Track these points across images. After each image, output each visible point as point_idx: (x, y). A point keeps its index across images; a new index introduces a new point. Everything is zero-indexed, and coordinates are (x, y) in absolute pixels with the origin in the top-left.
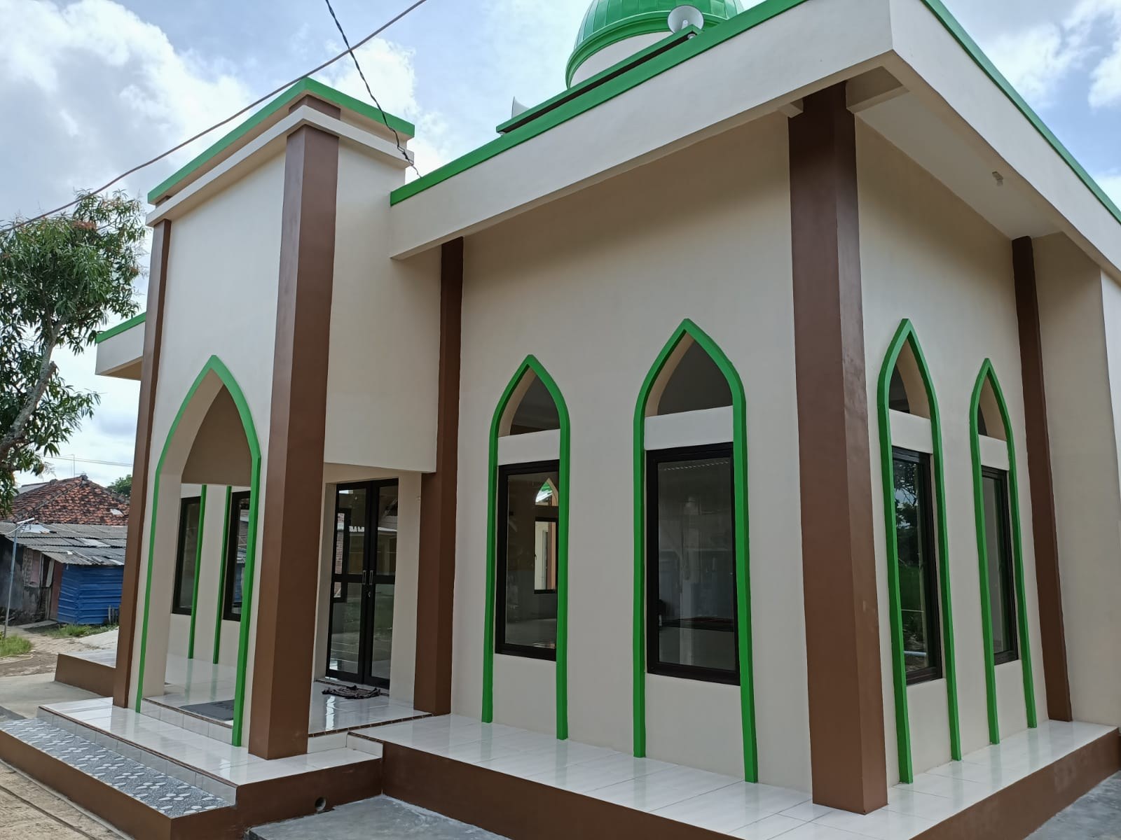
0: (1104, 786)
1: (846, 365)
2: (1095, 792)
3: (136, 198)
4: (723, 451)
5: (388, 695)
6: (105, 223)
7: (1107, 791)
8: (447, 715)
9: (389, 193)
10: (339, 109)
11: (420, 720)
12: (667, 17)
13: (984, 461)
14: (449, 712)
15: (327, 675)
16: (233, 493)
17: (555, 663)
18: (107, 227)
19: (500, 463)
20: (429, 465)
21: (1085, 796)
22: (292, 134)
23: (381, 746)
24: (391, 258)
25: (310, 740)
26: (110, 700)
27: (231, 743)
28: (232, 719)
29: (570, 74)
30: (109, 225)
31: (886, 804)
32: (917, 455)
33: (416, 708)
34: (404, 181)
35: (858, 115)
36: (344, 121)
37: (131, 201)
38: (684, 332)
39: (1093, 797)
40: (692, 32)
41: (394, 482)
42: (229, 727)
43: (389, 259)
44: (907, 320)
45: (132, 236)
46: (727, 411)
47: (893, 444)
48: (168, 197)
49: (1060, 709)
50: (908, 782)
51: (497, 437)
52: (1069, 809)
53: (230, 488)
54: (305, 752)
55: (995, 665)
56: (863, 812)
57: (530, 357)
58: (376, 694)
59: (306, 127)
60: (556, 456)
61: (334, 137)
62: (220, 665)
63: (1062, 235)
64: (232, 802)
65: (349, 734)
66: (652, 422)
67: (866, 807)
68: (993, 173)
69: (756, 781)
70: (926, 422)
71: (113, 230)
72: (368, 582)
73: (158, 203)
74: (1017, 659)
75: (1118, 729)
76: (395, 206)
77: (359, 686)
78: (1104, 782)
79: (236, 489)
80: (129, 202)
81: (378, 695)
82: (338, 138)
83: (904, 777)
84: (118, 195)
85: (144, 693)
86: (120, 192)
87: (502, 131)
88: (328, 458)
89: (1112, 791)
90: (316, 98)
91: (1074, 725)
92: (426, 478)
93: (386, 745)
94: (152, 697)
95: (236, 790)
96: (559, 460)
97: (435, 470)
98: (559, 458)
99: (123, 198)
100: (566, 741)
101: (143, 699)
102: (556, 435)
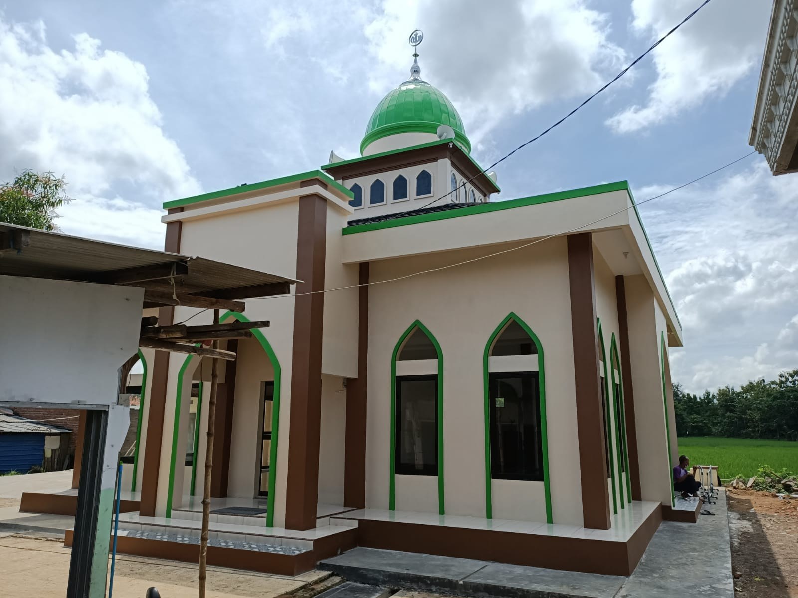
2: (660, 528)
3: (61, 178)
4: (533, 375)
7: (664, 527)
8: (363, 509)
9: (341, 229)
10: (327, 186)
11: (354, 511)
12: (436, 128)
13: (616, 380)
14: (364, 507)
15: (259, 495)
17: (437, 477)
18: (35, 195)
19: (398, 374)
20: (352, 373)
21: (658, 529)
22: (304, 197)
23: (357, 521)
25: (318, 520)
26: (138, 513)
27: (266, 526)
28: (266, 512)
31: (611, 526)
33: (345, 505)
36: (328, 192)
38: (511, 318)
39: (661, 530)
40: (452, 142)
42: (264, 517)
43: (341, 264)
44: (599, 318)
45: (53, 204)
46: (535, 356)
48: (182, 209)
51: (395, 361)
52: (656, 533)
54: (315, 527)
55: (622, 472)
56: (606, 529)
57: (418, 321)
59: (316, 196)
60: (436, 373)
61: (324, 200)
64: (311, 548)
65: (331, 518)
66: (492, 359)
69: (551, 523)
70: (602, 363)
73: (171, 211)
75: (661, 503)
76: (345, 236)
78: (661, 525)
80: (55, 181)
82: (327, 201)
84: (48, 175)
85: (173, 506)
86: (50, 173)
90: (320, 181)
91: (643, 503)
93: (360, 521)
94: (179, 508)
95: (313, 542)
96: (437, 375)
97: (357, 377)
98: (437, 373)
99: (52, 178)
100: (444, 515)
101: (173, 510)
102: (435, 362)
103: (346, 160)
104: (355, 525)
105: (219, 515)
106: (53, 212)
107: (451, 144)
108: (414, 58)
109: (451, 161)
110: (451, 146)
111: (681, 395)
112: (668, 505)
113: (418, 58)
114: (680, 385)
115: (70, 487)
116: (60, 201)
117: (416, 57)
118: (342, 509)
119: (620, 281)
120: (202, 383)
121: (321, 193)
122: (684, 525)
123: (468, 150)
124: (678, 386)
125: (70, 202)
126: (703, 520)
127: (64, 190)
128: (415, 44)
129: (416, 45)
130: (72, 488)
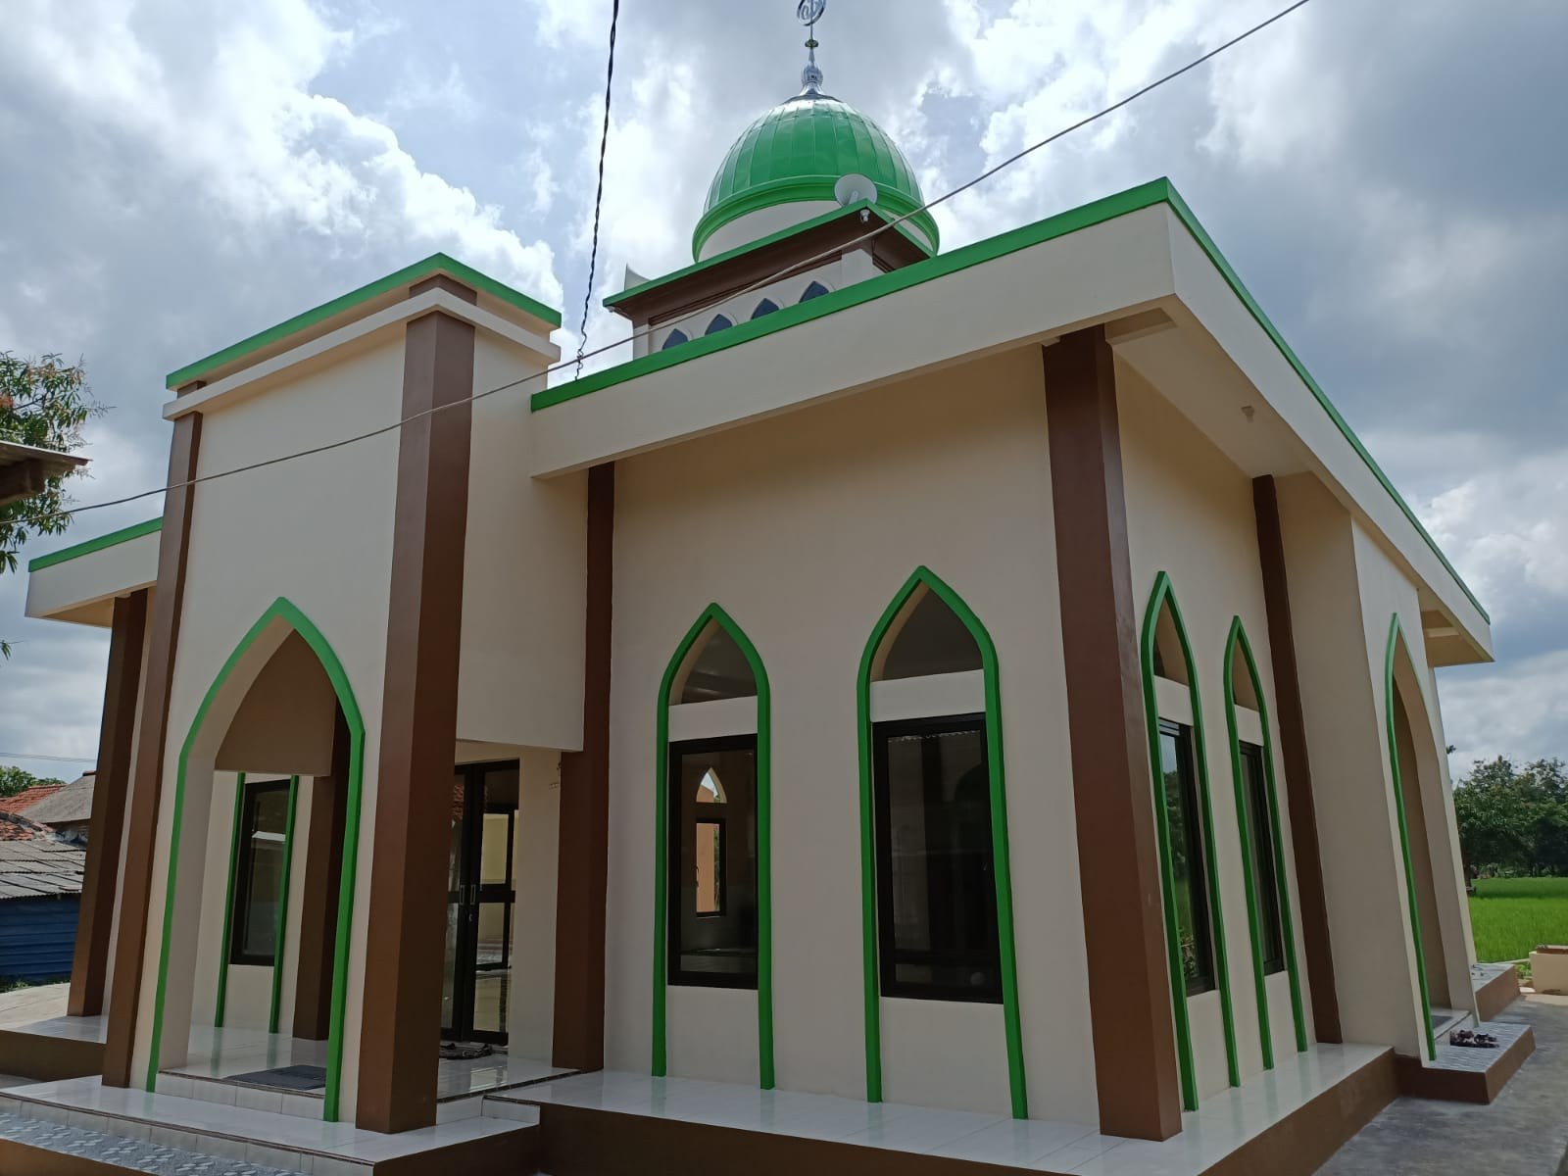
0: (1386, 1113)
1: (1119, 625)
2: (1378, 1120)
4: (974, 723)
5: (506, 1053)
6: (26, 400)
7: (1392, 1119)
8: (599, 1072)
9: (529, 396)
10: (476, 293)
11: (568, 1078)
12: (834, 184)
13: (1242, 735)
14: (601, 1067)
16: (248, 785)
17: (756, 991)
19: (672, 738)
20: (574, 741)
21: (1369, 1124)
22: (415, 323)
23: (537, 1109)
24: (533, 477)
25: (440, 1107)
26: (99, 1078)
27: (322, 1117)
29: (701, 240)
30: (33, 403)
31: (1180, 1130)
32: (1177, 727)
33: (555, 1064)
34: (546, 387)
35: (1115, 348)
36: (483, 308)
37: (69, 370)
38: (920, 581)
39: (1378, 1126)
40: (867, 208)
41: (513, 765)
42: (322, 1097)
43: (531, 480)
44: (1164, 572)
46: (978, 675)
47: (1160, 715)
48: (201, 384)
49: (1329, 1031)
50: (1194, 1110)
51: (667, 705)
52: (1356, 1138)
53: (242, 777)
54: (433, 1124)
55: (1266, 974)
56: (1160, 1138)
57: (714, 606)
58: (489, 1053)
59: (439, 315)
60: (753, 730)
61: (469, 327)
62: (226, 1030)
63: (1311, 474)
65: (485, 1098)
66: (879, 687)
67: (1164, 1132)
68: (1243, 408)
69: (1026, 1117)
70: (1185, 690)
71: (35, 409)
72: (467, 900)
73: (183, 391)
74: (1283, 970)
75: (1392, 1050)
76: (537, 412)
77: (457, 1044)
78: (1385, 1110)
79: (252, 778)
80: (66, 371)
81: (490, 1054)
82: (474, 327)
83: (1190, 1105)
84: (48, 361)
85: (161, 1063)
86: (51, 356)
87: (611, 305)
88: (461, 733)
89: (1396, 1118)
90: (450, 280)
91: (1346, 1048)
92: (567, 758)
93: (543, 1109)
94: (172, 1068)
95: (372, 1168)
96: (756, 734)
97: (582, 749)
98: (756, 732)
99: (57, 366)
100: (772, 1090)
101: (160, 1072)
102: (751, 703)
103: (653, 278)
104: (532, 1118)
105: (239, 1088)
106: (75, 436)
107: (865, 214)
108: (808, 49)
109: (874, 255)
110: (866, 219)
111: (1562, 786)
112: (1411, 1054)
113: (815, 49)
114: (1559, 764)
115: (65, 1015)
116: (82, 415)
117: (812, 47)
118: (549, 1071)
119: (1264, 491)
120: (297, 778)
121: (451, 309)
122: (1451, 1111)
123: (929, 238)
124: (1555, 765)
125: (104, 413)
126: (1515, 1095)
127: (88, 390)
128: (809, 21)
129: (812, 22)
130: (68, 1015)
